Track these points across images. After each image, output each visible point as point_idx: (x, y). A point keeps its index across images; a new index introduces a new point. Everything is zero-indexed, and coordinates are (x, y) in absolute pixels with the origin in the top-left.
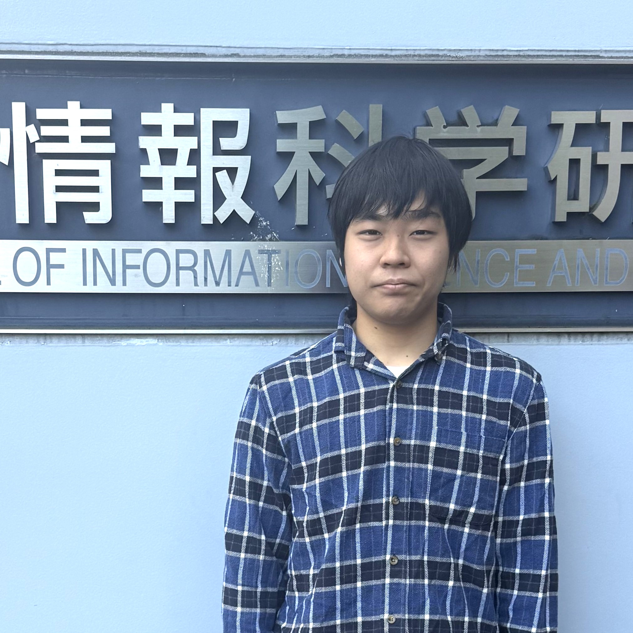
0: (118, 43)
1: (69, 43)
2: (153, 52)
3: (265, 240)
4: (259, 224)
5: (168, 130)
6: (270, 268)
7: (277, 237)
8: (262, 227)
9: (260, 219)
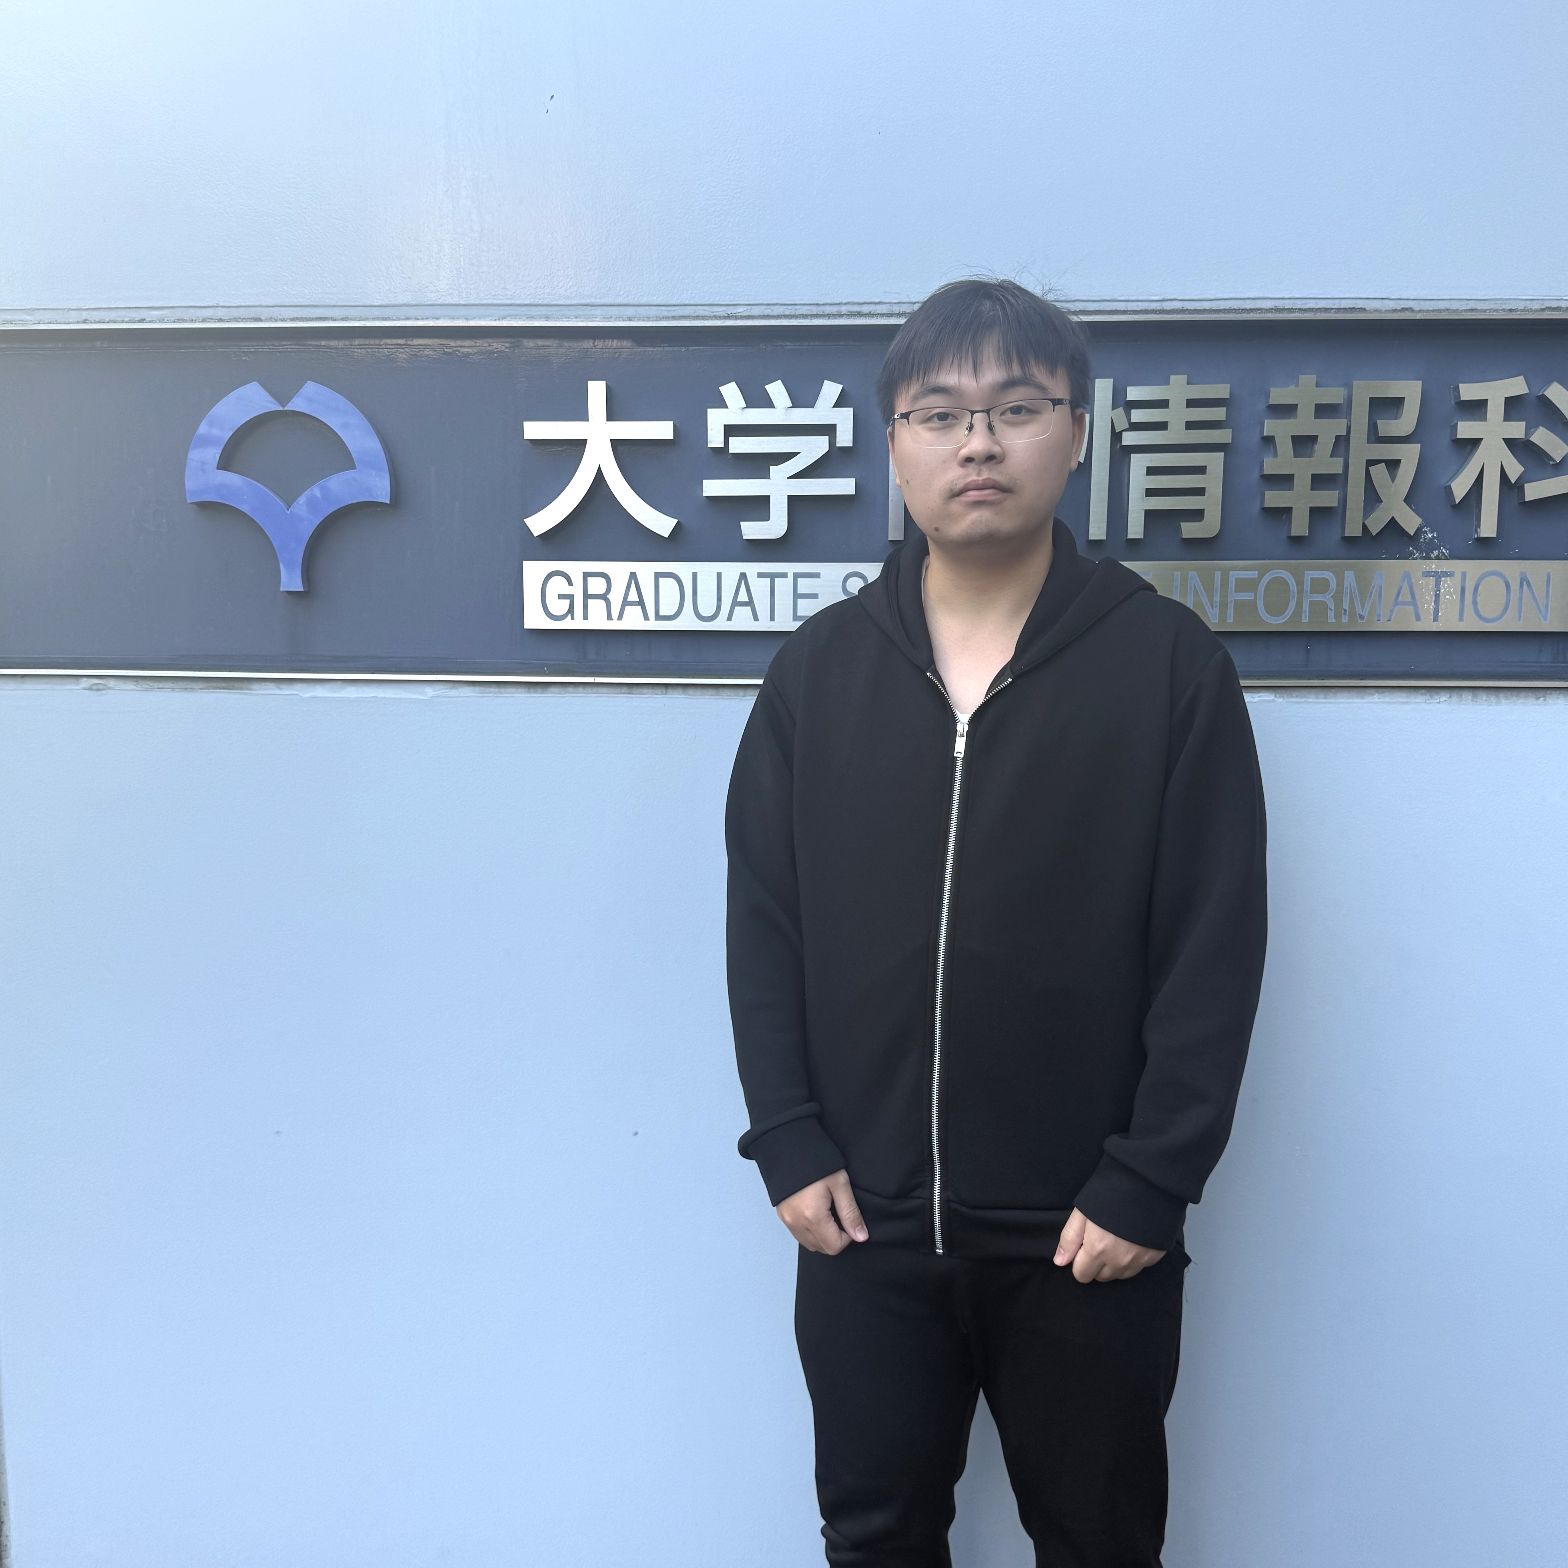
0: (1246, 296)
1: (1181, 298)
2: (1294, 308)
3: (1429, 558)
4: (1423, 537)
5: (1306, 412)
6: (1437, 596)
7: (1446, 554)
8: (1426, 541)
9: (1423, 530)
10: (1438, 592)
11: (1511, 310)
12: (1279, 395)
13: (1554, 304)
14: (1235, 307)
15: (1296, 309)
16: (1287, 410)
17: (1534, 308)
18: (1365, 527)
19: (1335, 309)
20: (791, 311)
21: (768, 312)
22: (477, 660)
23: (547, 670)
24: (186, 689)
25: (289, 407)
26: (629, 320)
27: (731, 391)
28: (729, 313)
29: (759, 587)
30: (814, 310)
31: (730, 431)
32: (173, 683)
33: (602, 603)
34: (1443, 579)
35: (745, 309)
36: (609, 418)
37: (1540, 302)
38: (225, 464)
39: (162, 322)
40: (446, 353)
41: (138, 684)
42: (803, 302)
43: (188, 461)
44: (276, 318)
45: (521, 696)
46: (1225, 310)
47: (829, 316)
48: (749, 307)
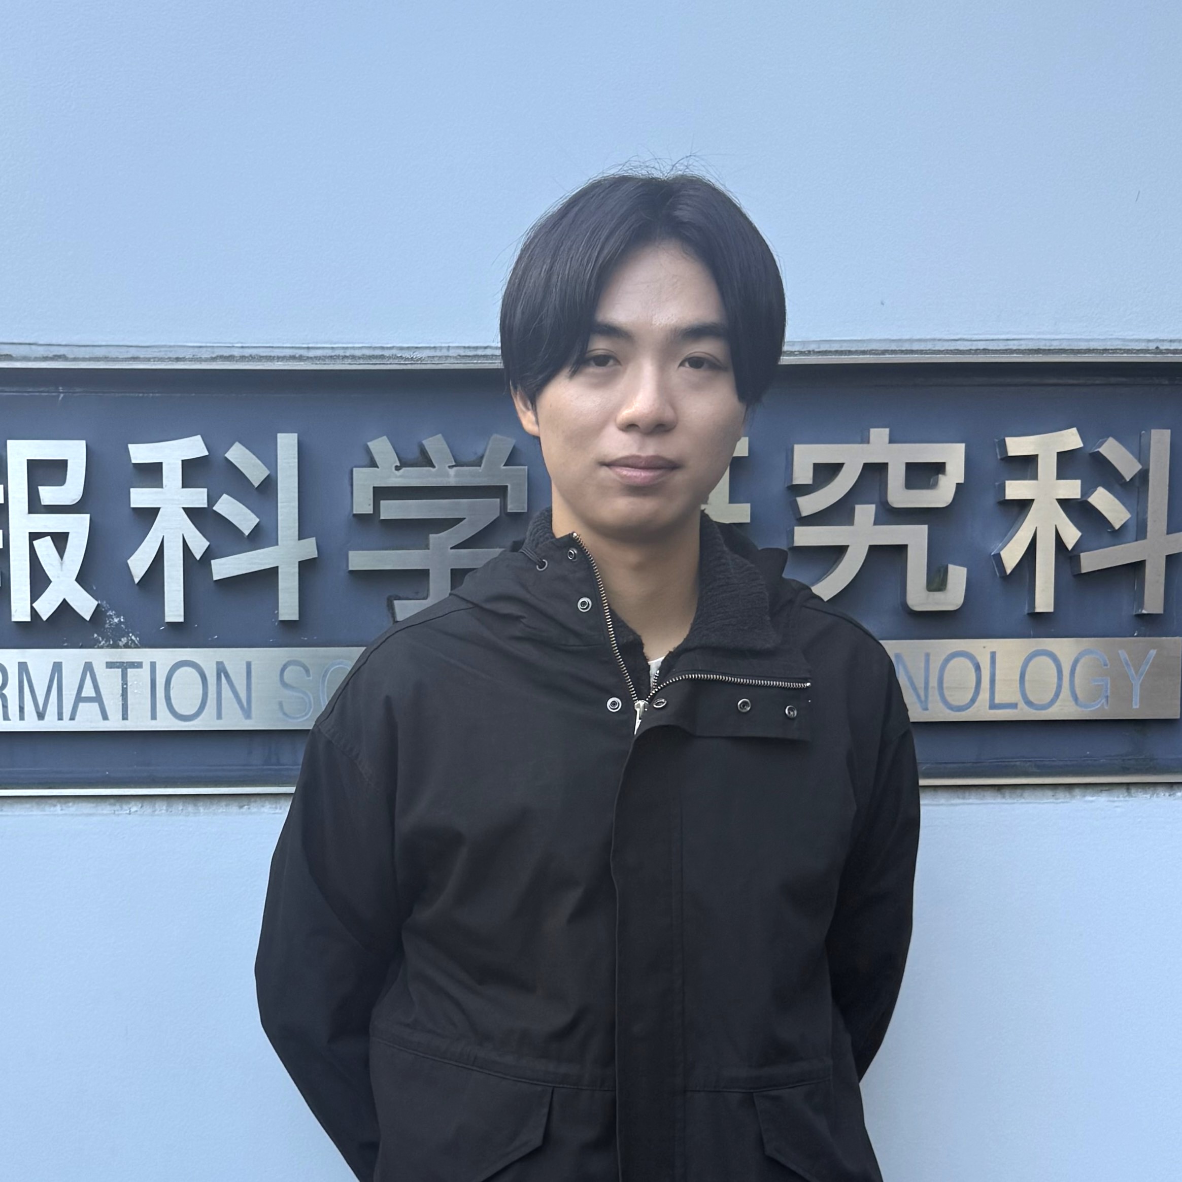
3: (118, 647)
4: (108, 622)
7: (137, 642)
8: (112, 626)
9: (108, 614)
10: (125, 685)
11: (178, 359)
13: (226, 353)
17: (203, 357)
18: (34, 613)
34: (130, 670)
37: (209, 349)
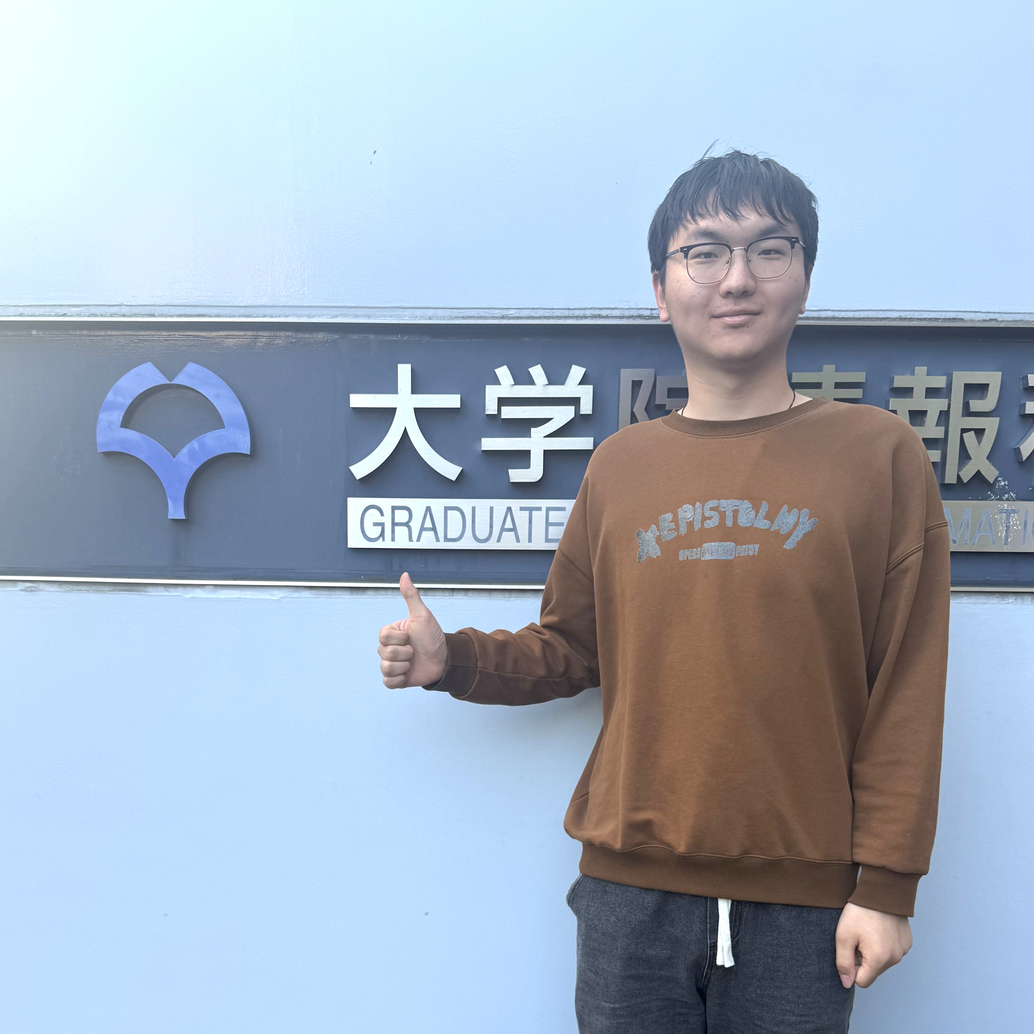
0: (879, 309)
1: (832, 309)
2: (913, 317)
3: (1002, 500)
4: (998, 484)
5: (919, 392)
6: (1008, 527)
7: (1014, 497)
8: (1000, 487)
9: (998, 479)
10: (1008, 524)
12: (900, 381)
14: (871, 316)
15: (914, 319)
16: (907, 392)
18: (959, 477)
19: (942, 319)
20: (550, 314)
21: (533, 314)
22: (312, 571)
23: (364, 578)
24: (98, 591)
25: (175, 381)
26: (430, 319)
27: (503, 373)
28: (504, 314)
29: (521, 518)
30: (566, 313)
31: (503, 402)
32: (87, 587)
33: (405, 529)
34: (1012, 515)
35: (516, 312)
36: (413, 392)
38: (126, 423)
39: (80, 317)
40: (292, 342)
41: (61, 587)
42: (559, 307)
43: (99, 421)
44: (166, 315)
45: (346, 597)
46: (864, 318)
47: (577, 317)
48: (518, 311)
